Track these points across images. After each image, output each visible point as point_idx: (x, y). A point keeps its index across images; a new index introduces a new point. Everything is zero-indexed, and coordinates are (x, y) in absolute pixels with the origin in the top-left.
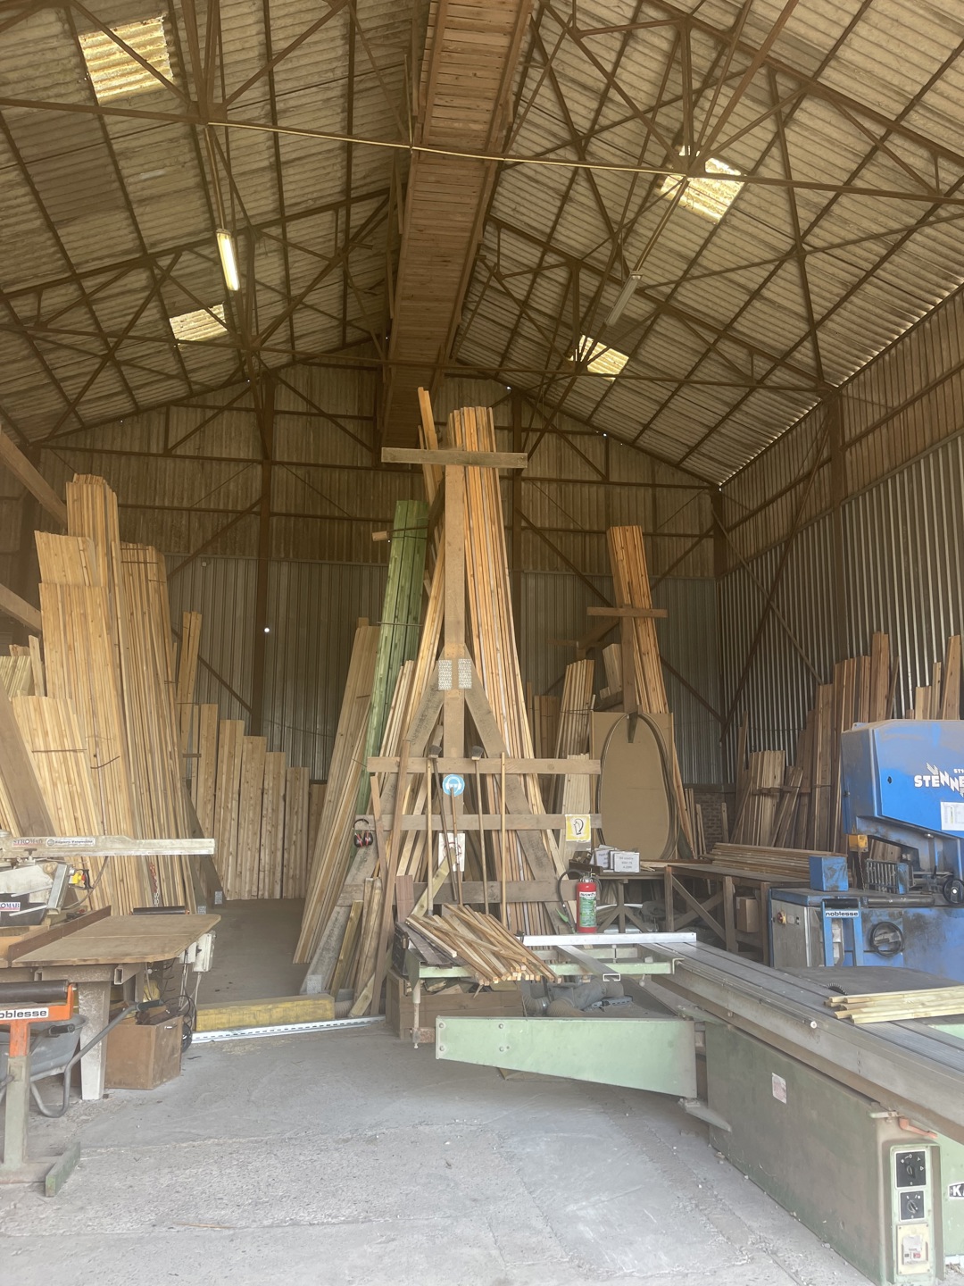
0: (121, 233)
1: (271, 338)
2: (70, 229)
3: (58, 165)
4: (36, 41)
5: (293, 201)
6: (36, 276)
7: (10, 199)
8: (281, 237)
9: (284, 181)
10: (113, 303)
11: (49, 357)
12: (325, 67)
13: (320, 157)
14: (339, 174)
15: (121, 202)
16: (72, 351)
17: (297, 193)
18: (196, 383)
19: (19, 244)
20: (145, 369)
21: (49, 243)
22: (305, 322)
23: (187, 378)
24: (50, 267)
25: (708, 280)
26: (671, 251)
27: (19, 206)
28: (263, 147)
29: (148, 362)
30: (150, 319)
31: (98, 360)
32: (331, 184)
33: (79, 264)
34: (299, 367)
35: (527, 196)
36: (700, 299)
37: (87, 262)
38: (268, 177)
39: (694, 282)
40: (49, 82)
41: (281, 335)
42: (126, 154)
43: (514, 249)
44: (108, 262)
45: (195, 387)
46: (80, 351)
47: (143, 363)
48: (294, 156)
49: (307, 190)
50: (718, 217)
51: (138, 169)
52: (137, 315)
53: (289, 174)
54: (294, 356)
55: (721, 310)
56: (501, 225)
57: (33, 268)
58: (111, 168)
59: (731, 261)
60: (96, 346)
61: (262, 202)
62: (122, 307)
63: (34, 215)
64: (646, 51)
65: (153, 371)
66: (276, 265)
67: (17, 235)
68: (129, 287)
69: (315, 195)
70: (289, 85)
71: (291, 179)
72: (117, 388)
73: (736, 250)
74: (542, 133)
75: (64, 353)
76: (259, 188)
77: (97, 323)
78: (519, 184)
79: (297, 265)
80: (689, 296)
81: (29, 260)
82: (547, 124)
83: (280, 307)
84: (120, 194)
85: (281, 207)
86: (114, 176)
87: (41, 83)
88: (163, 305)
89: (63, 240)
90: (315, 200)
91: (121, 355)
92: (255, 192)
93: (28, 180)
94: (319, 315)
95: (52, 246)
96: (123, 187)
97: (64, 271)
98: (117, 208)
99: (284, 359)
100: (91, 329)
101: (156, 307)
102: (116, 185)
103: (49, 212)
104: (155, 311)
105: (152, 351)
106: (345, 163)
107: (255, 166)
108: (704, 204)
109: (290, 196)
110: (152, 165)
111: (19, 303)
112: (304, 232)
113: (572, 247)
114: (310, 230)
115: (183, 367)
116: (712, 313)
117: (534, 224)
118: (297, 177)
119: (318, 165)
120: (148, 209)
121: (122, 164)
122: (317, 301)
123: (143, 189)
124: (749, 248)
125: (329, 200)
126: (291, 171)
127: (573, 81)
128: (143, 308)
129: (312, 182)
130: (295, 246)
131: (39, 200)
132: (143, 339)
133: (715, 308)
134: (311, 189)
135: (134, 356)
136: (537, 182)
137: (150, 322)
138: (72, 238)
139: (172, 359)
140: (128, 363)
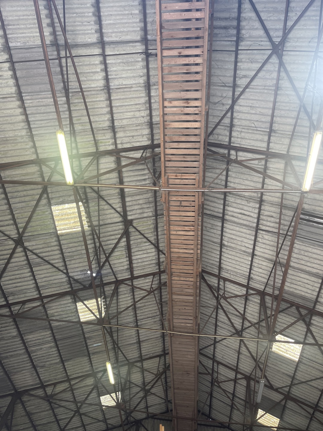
0: (86, 364)
1: (139, 406)
2: (69, 363)
3: (67, 341)
4: (64, 304)
5: (145, 354)
6: (56, 379)
7: (50, 352)
8: (141, 367)
9: (142, 347)
10: (81, 390)
11: (56, 411)
12: (153, 312)
13: (154, 339)
14: (161, 345)
15: (87, 353)
16: (64, 409)
17: (146, 351)
18: (110, 424)
19: (51, 368)
20: (90, 417)
21: (61, 367)
22: (152, 400)
23: (106, 421)
24: (61, 376)
25: (301, 385)
26: (284, 373)
27: (53, 354)
28: (134, 336)
29: (92, 414)
30: (94, 396)
31: (73, 413)
32: (158, 348)
33: (71, 375)
34: (150, 420)
35: (226, 352)
36: (301, 394)
37: (73, 374)
38: (136, 346)
39: (296, 386)
40: (67, 316)
41: (142, 405)
42: (90, 338)
43: (226, 372)
44: (80, 375)
45: (109, 426)
46: (67, 408)
47: (90, 415)
48: (145, 339)
49: (150, 350)
50: (297, 360)
51: (93, 343)
52: (89, 395)
53: (143, 345)
54: (148, 415)
55: (311, 398)
56: (219, 363)
57: (55, 376)
58: (84, 343)
59: (308, 378)
60: (73, 407)
61: (134, 354)
62: (84, 392)
63: (57, 358)
64: (253, 303)
65: (93, 418)
66: (140, 377)
67: (51, 364)
68: (88, 384)
69: (153, 352)
70: (142, 317)
71: (144, 346)
72: (79, 424)
73: (309, 373)
74: (226, 330)
75: (62, 409)
76: (133, 349)
77: (74, 398)
78: (222, 348)
79: (147, 377)
80: (296, 392)
81: (54, 373)
82: (227, 328)
83: (142, 394)
84: (86, 351)
85: (141, 356)
86: (85, 345)
87: (64, 316)
88: (98, 391)
89: (66, 367)
90: (153, 353)
91: (82, 411)
92: (132, 351)
93: (57, 346)
94: (157, 397)
95: (62, 369)
96: (87, 349)
97: (65, 378)
98: (85, 355)
99: (144, 416)
100: (72, 400)
101: (95, 392)
102: (85, 348)
103: (62, 357)
104: (95, 394)
105: (93, 410)
106: (162, 341)
107: (132, 342)
108: (290, 355)
109: (144, 352)
110: (98, 342)
111: (48, 389)
112: (149, 365)
113: (246, 372)
114: (152, 364)
115: (105, 417)
116: (308, 400)
117: (230, 363)
118: (146, 346)
119: (153, 342)
120: (95, 356)
121: (88, 341)
122: (155, 392)
123: (94, 349)
124: (313, 372)
125: (158, 354)
126: (144, 344)
127: (233, 314)
128: (91, 392)
129: (152, 347)
130: (146, 370)
131: (60, 353)
132: (91, 404)
133: (308, 397)
134: (151, 350)
135: (87, 411)
136: (228, 347)
137: (93, 398)
138: (69, 366)
139: (101, 413)
140: (84, 414)
